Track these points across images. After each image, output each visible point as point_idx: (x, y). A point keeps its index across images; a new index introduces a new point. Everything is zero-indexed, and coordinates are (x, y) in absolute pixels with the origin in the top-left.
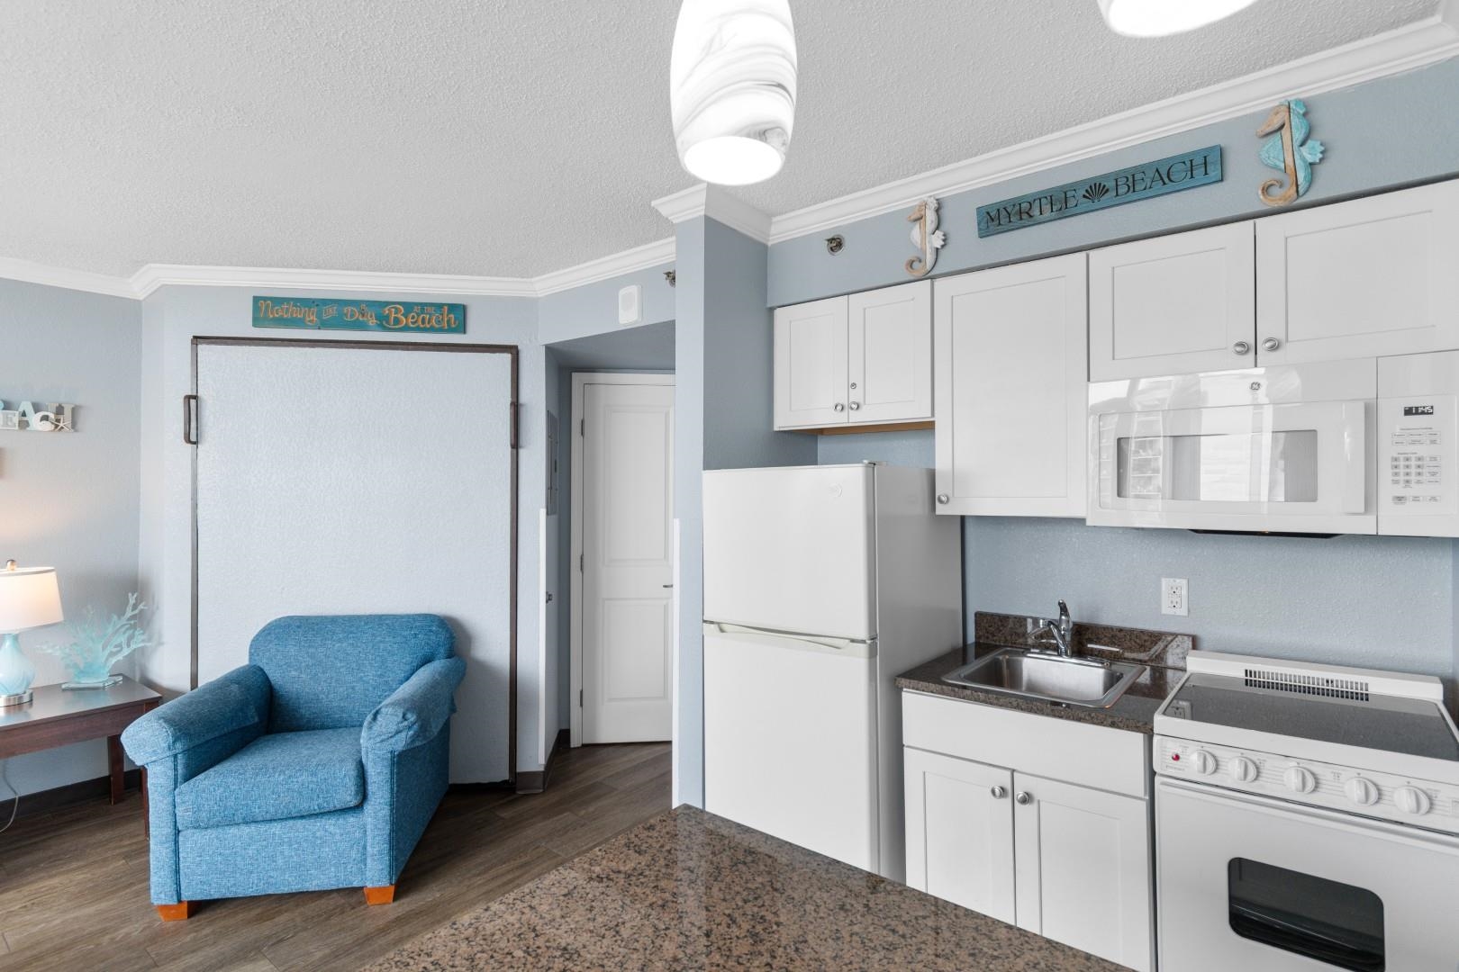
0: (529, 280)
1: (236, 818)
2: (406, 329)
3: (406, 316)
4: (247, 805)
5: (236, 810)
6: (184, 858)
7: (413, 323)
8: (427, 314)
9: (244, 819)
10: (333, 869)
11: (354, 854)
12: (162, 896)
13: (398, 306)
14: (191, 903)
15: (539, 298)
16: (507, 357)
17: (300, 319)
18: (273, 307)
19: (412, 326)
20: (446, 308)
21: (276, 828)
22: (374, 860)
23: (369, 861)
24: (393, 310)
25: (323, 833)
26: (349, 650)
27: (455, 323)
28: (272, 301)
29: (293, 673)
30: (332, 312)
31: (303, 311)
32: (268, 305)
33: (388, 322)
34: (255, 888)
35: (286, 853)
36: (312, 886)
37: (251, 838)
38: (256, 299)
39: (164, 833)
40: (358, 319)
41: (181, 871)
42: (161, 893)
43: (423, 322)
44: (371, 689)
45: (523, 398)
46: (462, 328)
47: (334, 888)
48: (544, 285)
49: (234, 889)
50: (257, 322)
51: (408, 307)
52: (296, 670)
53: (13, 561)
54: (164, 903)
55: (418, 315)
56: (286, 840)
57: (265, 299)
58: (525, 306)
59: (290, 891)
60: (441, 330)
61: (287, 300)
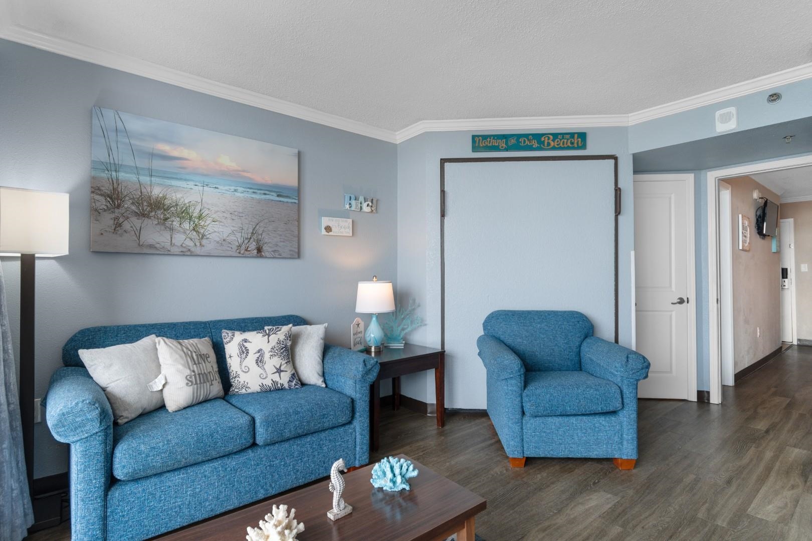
0: (627, 115)
1: (557, 412)
2: (554, 148)
3: (553, 140)
4: (563, 405)
5: (558, 407)
6: (526, 432)
7: (558, 145)
8: (565, 139)
9: (561, 412)
10: (605, 446)
11: (616, 439)
12: (516, 453)
13: (549, 136)
14: (527, 458)
15: (628, 126)
16: (612, 162)
17: (497, 146)
18: (482, 140)
19: (557, 146)
20: (576, 135)
21: (573, 420)
22: (628, 443)
23: (625, 443)
24: (547, 138)
25: (599, 425)
26: (546, 328)
27: (581, 144)
28: (482, 137)
29: (519, 340)
30: (513, 141)
31: (498, 142)
32: (480, 139)
33: (544, 145)
34: (563, 453)
35: (579, 435)
36: (594, 455)
37: (560, 425)
38: (474, 137)
39: (517, 417)
40: (527, 144)
41: (524, 440)
42: (515, 451)
43: (563, 144)
44: (563, 350)
45: (621, 185)
46: (584, 147)
47: (605, 457)
48: (634, 119)
49: (552, 452)
50: (475, 149)
51: (555, 136)
52: (520, 338)
53: (376, 277)
54: (516, 457)
55: (561, 140)
56: (579, 427)
57: (478, 136)
58: (621, 132)
59: (581, 457)
60: (574, 148)
61: (490, 136)
